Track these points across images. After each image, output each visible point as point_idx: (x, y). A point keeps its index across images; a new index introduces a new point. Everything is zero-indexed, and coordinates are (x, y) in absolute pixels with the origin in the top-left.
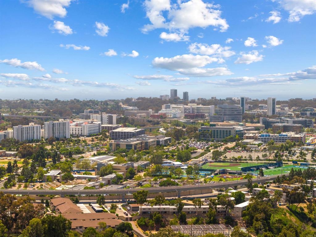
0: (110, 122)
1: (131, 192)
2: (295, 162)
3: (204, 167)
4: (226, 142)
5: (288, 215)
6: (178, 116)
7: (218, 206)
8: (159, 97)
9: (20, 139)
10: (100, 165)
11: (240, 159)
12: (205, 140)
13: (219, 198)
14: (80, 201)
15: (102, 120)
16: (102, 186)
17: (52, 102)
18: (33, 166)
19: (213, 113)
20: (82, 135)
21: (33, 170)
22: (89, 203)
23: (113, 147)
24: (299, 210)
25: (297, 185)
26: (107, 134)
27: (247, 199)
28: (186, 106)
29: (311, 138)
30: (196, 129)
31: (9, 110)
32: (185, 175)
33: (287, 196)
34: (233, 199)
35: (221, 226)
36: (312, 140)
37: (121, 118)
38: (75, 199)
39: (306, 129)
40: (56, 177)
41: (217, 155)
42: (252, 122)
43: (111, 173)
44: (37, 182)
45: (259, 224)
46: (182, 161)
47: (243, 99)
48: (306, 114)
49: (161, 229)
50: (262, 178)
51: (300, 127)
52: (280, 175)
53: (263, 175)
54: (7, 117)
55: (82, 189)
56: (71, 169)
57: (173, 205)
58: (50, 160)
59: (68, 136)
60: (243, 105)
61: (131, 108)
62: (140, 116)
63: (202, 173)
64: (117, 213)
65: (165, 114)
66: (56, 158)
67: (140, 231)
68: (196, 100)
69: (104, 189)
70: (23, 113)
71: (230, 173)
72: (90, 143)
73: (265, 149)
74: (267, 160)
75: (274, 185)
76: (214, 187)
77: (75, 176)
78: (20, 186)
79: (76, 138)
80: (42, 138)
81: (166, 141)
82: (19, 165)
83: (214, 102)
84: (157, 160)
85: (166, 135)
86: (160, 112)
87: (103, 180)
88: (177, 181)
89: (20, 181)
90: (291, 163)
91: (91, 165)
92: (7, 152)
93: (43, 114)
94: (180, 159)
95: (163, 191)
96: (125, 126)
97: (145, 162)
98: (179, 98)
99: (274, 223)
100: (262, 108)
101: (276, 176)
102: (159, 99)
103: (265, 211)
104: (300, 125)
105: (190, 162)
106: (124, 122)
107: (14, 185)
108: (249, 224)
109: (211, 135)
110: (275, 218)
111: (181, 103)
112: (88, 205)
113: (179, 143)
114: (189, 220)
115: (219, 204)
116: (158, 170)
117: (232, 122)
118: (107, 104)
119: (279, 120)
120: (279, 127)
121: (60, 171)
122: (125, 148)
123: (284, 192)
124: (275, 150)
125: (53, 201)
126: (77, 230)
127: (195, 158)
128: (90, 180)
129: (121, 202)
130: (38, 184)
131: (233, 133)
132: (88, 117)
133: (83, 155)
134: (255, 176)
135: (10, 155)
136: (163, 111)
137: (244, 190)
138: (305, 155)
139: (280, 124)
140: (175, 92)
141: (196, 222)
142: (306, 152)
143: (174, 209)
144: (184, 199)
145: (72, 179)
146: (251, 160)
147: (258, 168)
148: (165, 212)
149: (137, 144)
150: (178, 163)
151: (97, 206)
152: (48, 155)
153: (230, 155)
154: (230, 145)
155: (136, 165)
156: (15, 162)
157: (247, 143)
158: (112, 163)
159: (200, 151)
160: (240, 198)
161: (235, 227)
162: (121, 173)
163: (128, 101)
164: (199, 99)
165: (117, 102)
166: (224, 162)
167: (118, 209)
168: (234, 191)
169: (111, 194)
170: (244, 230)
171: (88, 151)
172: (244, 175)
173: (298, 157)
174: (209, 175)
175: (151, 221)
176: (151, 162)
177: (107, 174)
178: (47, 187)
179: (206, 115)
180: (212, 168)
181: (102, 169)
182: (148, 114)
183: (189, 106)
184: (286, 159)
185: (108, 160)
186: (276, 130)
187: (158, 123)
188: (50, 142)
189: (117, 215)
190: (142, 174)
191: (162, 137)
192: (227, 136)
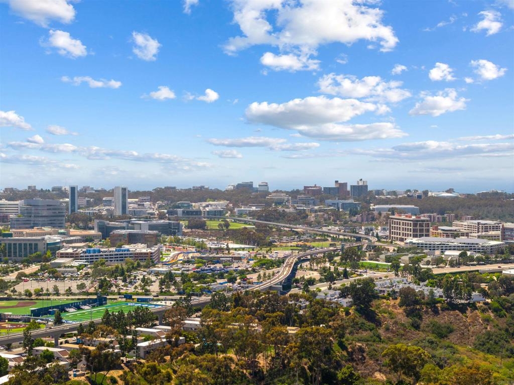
29: (173, 253)
36: (174, 256)
109: (4, 251)
120: (121, 235)
186: (115, 241)
192: (31, 253)
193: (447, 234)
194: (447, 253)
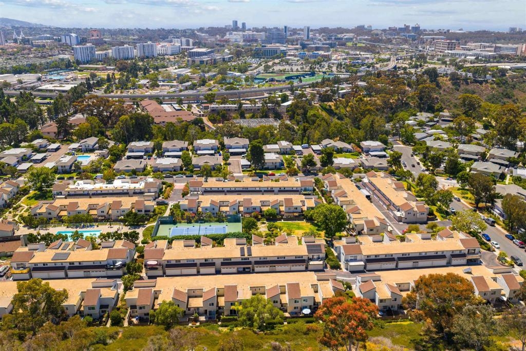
0: (188, 44)
1: (202, 95)
2: (324, 73)
3: (257, 77)
4: (274, 59)
5: (320, 110)
6: (238, 40)
7: (268, 105)
8: (224, 27)
9: (118, 57)
10: (179, 75)
11: (284, 71)
12: (258, 57)
13: (269, 99)
14: (164, 103)
15: (181, 43)
16: (181, 91)
17: (143, 30)
18: (127, 77)
19: (264, 38)
20: (166, 55)
21: (128, 80)
22: (171, 104)
23: (190, 62)
24: (328, 107)
25: (328, 88)
26: (186, 53)
27: (290, 99)
28: (244, 33)
29: (335, 56)
30: (251, 50)
31: (110, 36)
32: (244, 83)
33: (320, 97)
34: (280, 99)
35: (271, 119)
36: (336, 57)
37: (196, 42)
38: (159, 101)
39: (331, 49)
40: (145, 85)
41: (267, 68)
42: (293, 45)
43: (188, 81)
44: (130, 89)
45: (299, 118)
46: (241, 73)
47: (286, 27)
48: (332, 39)
49: (226, 122)
50: (301, 84)
51: (328, 48)
52: (314, 82)
53: (301, 82)
54: (108, 41)
55: (165, 93)
56: (157, 78)
57: (235, 104)
58: (142, 72)
59: (156, 55)
60: (285, 32)
61: (203, 34)
62: (211, 41)
63: (257, 81)
64: (192, 110)
65: (229, 39)
66: (146, 71)
67: (210, 124)
68: (252, 29)
69: (182, 93)
70: (121, 38)
71: (277, 81)
72: (173, 60)
73: (302, 63)
74: (304, 71)
75: (310, 89)
76: (266, 91)
77: (160, 84)
78: (117, 92)
79: (162, 56)
80: (136, 56)
81: (229, 58)
82: (116, 77)
83: (264, 30)
84: (223, 72)
85: (230, 54)
86: (225, 37)
87: (182, 86)
88: (237, 87)
89: (117, 88)
90: (321, 74)
91: (173, 75)
92: (107, 67)
93: (137, 39)
94: (240, 71)
95: (227, 94)
96: (199, 47)
97: (214, 73)
98: (239, 27)
99: (310, 117)
100: (299, 34)
101: (311, 82)
102: (225, 28)
103: (303, 108)
104: (328, 46)
105: (248, 73)
106: (198, 44)
107: (112, 92)
108: (291, 118)
109: (262, 54)
110: (310, 113)
111: (240, 31)
112: (170, 105)
113: (239, 60)
114: (247, 115)
115: (269, 103)
116: (224, 79)
117: (278, 45)
118: (186, 32)
119: (312, 43)
120: (312, 48)
121: (148, 81)
122: (199, 63)
123: (318, 94)
124: (310, 64)
125: (142, 102)
126: (161, 125)
127: (251, 70)
128: (172, 86)
129: (196, 103)
130: (132, 91)
131: (278, 52)
132: (171, 42)
133: (167, 69)
134: (296, 83)
135: (110, 69)
136: (227, 36)
137: (288, 93)
138: (331, 67)
139: (313, 46)
140: (236, 23)
141: (253, 117)
142: (332, 66)
143: (236, 107)
144: (243, 100)
145: (158, 86)
146: (292, 71)
147: (297, 77)
148: (229, 110)
149: (208, 61)
150: (239, 74)
151: (177, 106)
152: (140, 69)
153: (277, 68)
154: (277, 61)
155: (207, 75)
156: (113, 74)
157: (289, 60)
158: (189, 74)
159: (255, 65)
160: (285, 99)
161: (282, 120)
162: (196, 81)
163: (201, 30)
164: (253, 28)
165: (193, 31)
166: (272, 73)
167: (193, 108)
168: (281, 94)
169: (188, 96)
170: (288, 122)
171: (171, 66)
172: (287, 82)
173: (326, 69)
174: (262, 82)
175: (218, 116)
176: (218, 74)
177: (185, 83)
178: (138, 92)
179: (259, 39)
180: (264, 77)
181: (180, 78)
182: (216, 39)
183: (246, 33)
184: (318, 70)
185: (186, 72)
186: (310, 49)
187: (224, 46)
188: (142, 59)
189: (192, 112)
190: (212, 82)
191: (226, 55)
192: (274, 54)
193: (464, 49)
194: (468, 57)
